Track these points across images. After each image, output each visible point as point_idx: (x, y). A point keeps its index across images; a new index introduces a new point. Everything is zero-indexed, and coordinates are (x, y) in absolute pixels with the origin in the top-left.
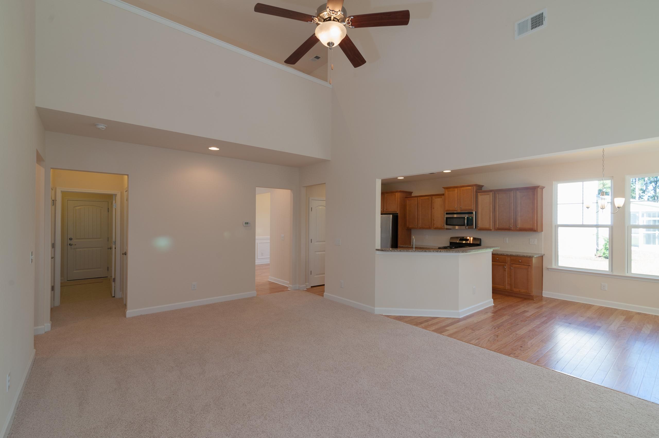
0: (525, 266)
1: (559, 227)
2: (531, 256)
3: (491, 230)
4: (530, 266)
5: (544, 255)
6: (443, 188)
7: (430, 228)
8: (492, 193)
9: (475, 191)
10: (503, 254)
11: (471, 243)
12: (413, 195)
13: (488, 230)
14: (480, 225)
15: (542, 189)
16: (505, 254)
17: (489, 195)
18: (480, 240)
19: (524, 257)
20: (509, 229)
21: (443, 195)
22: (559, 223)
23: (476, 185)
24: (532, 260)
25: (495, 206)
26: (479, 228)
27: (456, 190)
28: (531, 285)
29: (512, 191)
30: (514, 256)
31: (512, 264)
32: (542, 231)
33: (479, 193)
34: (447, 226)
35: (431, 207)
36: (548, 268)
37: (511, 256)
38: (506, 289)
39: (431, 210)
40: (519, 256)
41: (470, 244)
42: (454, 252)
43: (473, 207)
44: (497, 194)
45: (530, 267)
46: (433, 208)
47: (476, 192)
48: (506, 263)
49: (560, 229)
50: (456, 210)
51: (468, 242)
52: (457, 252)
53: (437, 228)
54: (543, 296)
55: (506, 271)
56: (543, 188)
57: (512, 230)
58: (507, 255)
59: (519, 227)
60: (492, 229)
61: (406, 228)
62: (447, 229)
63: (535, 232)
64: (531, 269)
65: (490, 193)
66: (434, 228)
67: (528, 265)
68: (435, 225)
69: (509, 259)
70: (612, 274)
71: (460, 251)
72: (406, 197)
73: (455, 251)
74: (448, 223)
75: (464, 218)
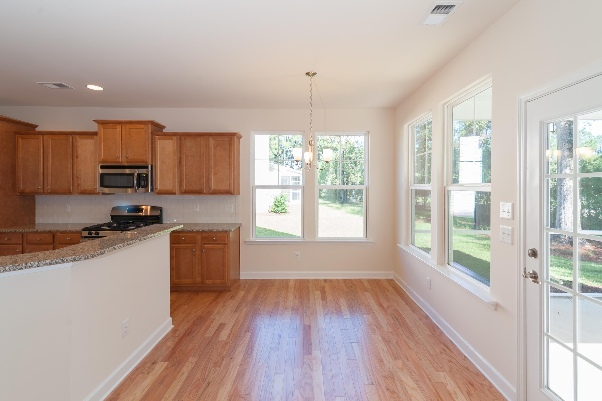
0: (220, 245)
1: (256, 189)
2: (228, 230)
3: (175, 194)
4: (226, 244)
5: (241, 224)
6: (94, 121)
7: (69, 192)
8: (176, 137)
9: (150, 131)
10: (191, 231)
11: (149, 215)
12: (37, 129)
13: (172, 193)
14: (159, 186)
15: (239, 139)
16: (194, 231)
17: (172, 141)
18: (161, 209)
19: (219, 232)
20: (199, 192)
21: (95, 134)
22: (257, 183)
23: (153, 123)
24: (228, 236)
25: (180, 158)
26: (157, 191)
27: (119, 127)
28: (227, 271)
29: (204, 138)
30: (206, 232)
31: (204, 244)
32: (239, 194)
33: (157, 136)
34: (103, 188)
35: (73, 155)
36: (246, 242)
37: (202, 232)
38: (196, 283)
39: (73, 159)
40: (213, 232)
41: (146, 217)
42: (43, 265)
43: (148, 158)
44: (184, 140)
45: (226, 246)
46: (77, 157)
47: (153, 134)
48: (195, 243)
49: (258, 191)
50: (120, 162)
51: (142, 214)
52: (57, 263)
53: (84, 193)
54: (241, 278)
55: (195, 256)
56: (240, 137)
57: (204, 193)
58: (197, 232)
59: (213, 189)
60: (176, 192)
61: (18, 194)
62: (104, 194)
63: (232, 195)
64: (227, 249)
65: (174, 137)
66: (79, 192)
67: (224, 243)
68: (80, 187)
69: (199, 237)
70: (304, 241)
71: (65, 259)
72: (16, 133)
73: (48, 261)
74: (106, 184)
75: (133, 175)
